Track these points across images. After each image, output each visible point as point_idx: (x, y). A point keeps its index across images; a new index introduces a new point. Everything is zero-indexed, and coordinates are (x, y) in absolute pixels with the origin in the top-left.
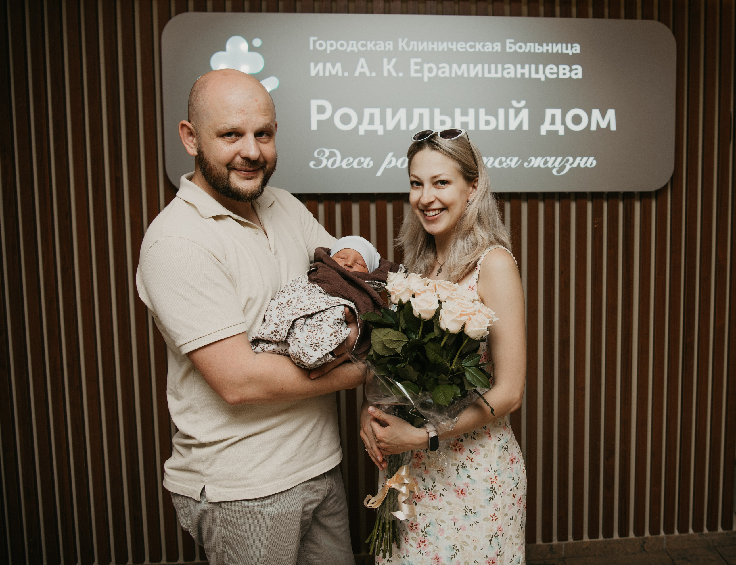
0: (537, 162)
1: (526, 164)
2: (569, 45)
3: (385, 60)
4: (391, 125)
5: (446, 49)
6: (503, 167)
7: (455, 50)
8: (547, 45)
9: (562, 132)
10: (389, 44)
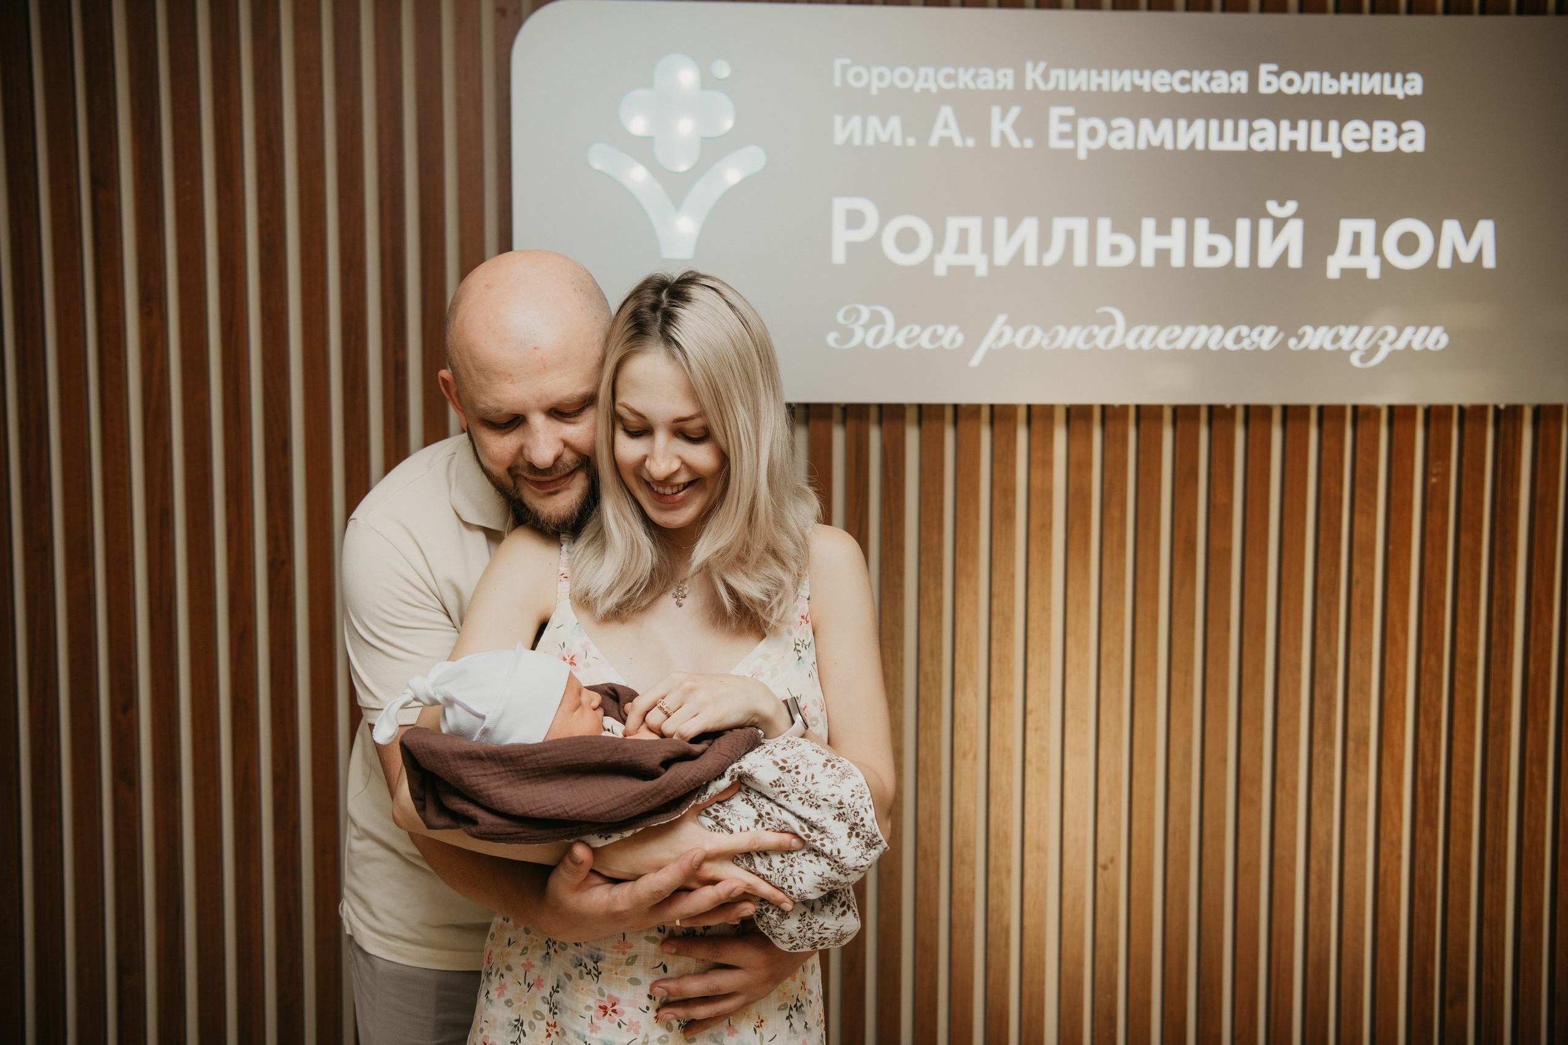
0: (1317, 338)
1: (1292, 342)
2: (1399, 77)
3: (996, 111)
4: (1003, 255)
5: (1128, 88)
6: (1243, 349)
7: (1147, 89)
8: (1350, 77)
9: (1374, 272)
10: (1005, 76)
